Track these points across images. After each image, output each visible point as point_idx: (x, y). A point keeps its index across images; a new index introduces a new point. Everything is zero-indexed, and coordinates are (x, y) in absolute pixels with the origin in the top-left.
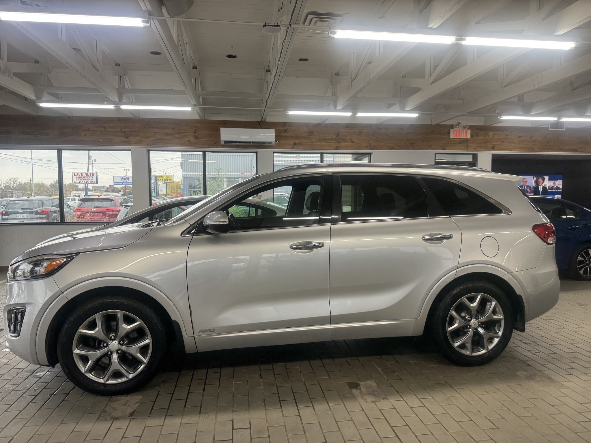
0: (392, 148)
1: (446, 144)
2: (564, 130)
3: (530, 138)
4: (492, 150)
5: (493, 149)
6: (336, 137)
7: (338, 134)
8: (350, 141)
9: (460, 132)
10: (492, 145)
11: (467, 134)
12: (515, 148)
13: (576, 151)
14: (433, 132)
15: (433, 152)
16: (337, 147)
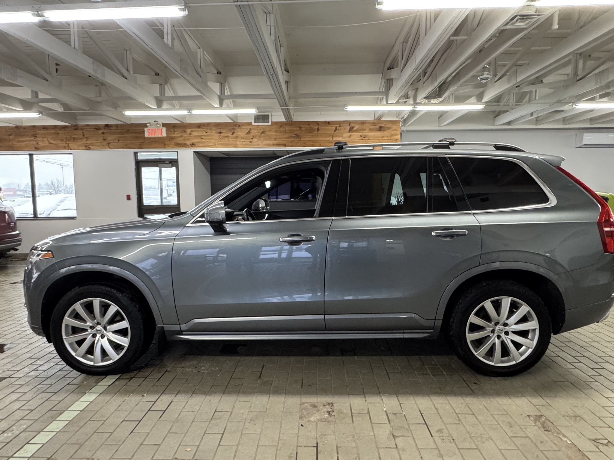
0: (89, 148)
1: (143, 142)
2: (270, 124)
3: (232, 133)
4: (191, 147)
5: (193, 146)
6: (35, 138)
7: (35, 135)
8: (47, 142)
9: (155, 130)
10: (191, 142)
11: (162, 132)
12: (216, 145)
13: (285, 146)
14: (128, 131)
15: (131, 151)
16: (36, 148)
